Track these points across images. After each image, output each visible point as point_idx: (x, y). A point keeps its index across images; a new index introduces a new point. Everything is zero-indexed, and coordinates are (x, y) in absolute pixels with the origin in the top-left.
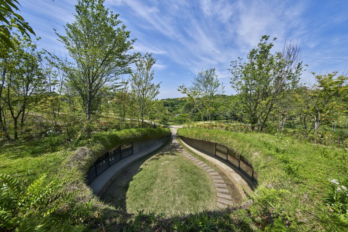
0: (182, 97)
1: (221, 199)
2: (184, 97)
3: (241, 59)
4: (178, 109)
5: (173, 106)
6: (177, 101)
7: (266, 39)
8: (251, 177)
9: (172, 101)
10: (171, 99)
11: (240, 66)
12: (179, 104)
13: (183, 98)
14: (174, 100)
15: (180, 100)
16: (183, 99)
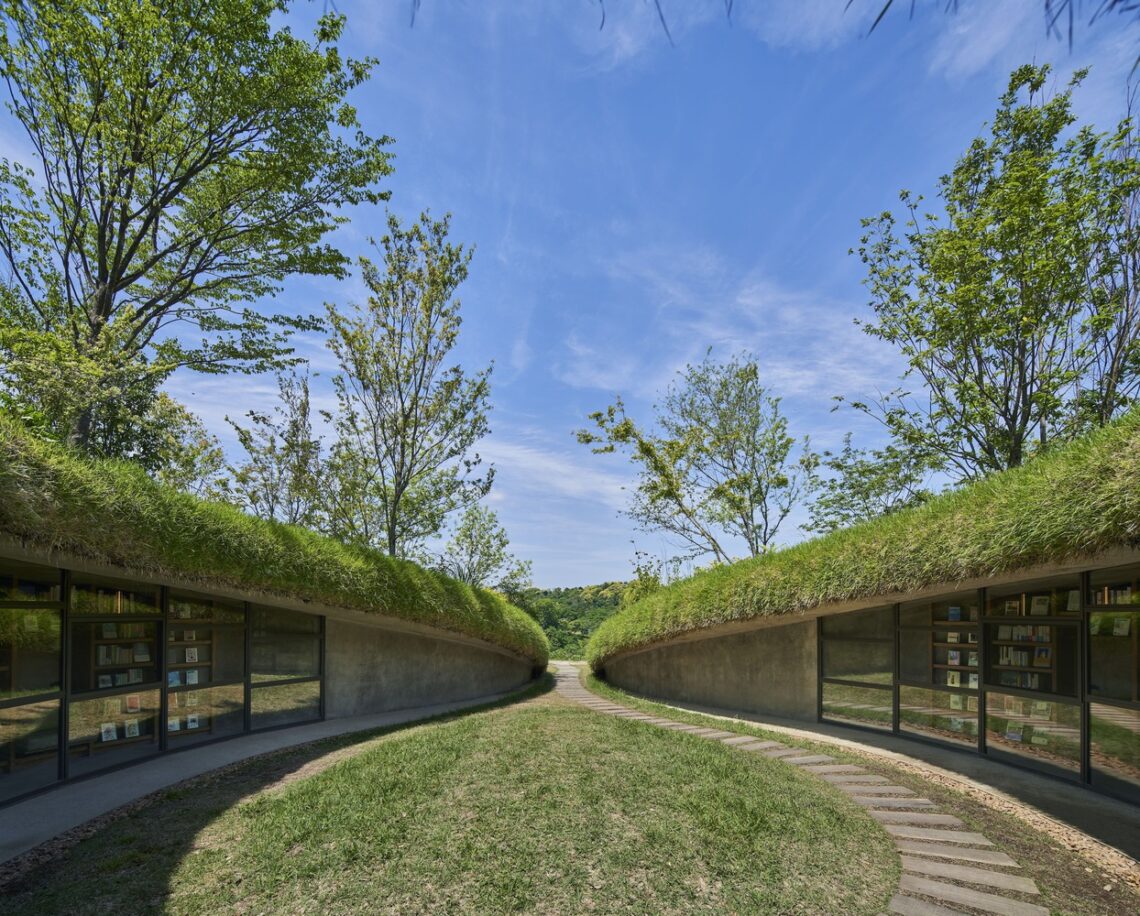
0: (601, 583)
1: (921, 844)
2: (609, 582)
3: (913, 199)
4: (580, 642)
5: (556, 625)
6: (575, 604)
7: (1035, 87)
8: (1076, 774)
9: (548, 600)
10: (546, 593)
11: (912, 240)
12: (583, 614)
13: (606, 586)
14: (558, 594)
15: (589, 596)
16: (607, 593)
